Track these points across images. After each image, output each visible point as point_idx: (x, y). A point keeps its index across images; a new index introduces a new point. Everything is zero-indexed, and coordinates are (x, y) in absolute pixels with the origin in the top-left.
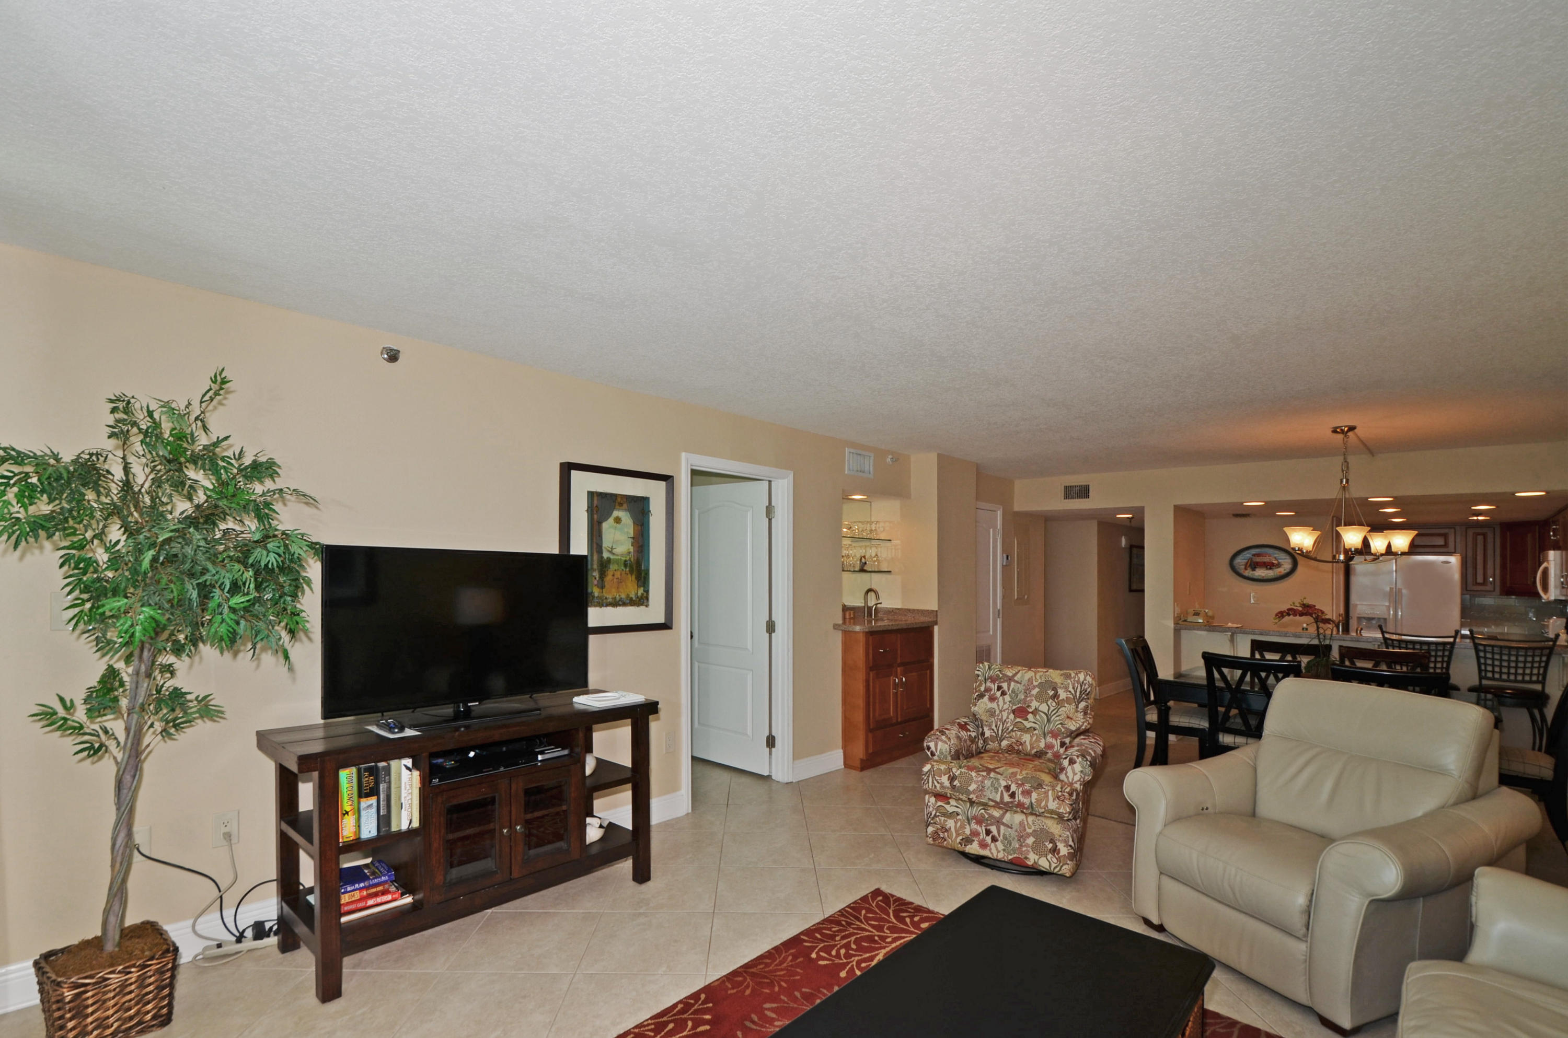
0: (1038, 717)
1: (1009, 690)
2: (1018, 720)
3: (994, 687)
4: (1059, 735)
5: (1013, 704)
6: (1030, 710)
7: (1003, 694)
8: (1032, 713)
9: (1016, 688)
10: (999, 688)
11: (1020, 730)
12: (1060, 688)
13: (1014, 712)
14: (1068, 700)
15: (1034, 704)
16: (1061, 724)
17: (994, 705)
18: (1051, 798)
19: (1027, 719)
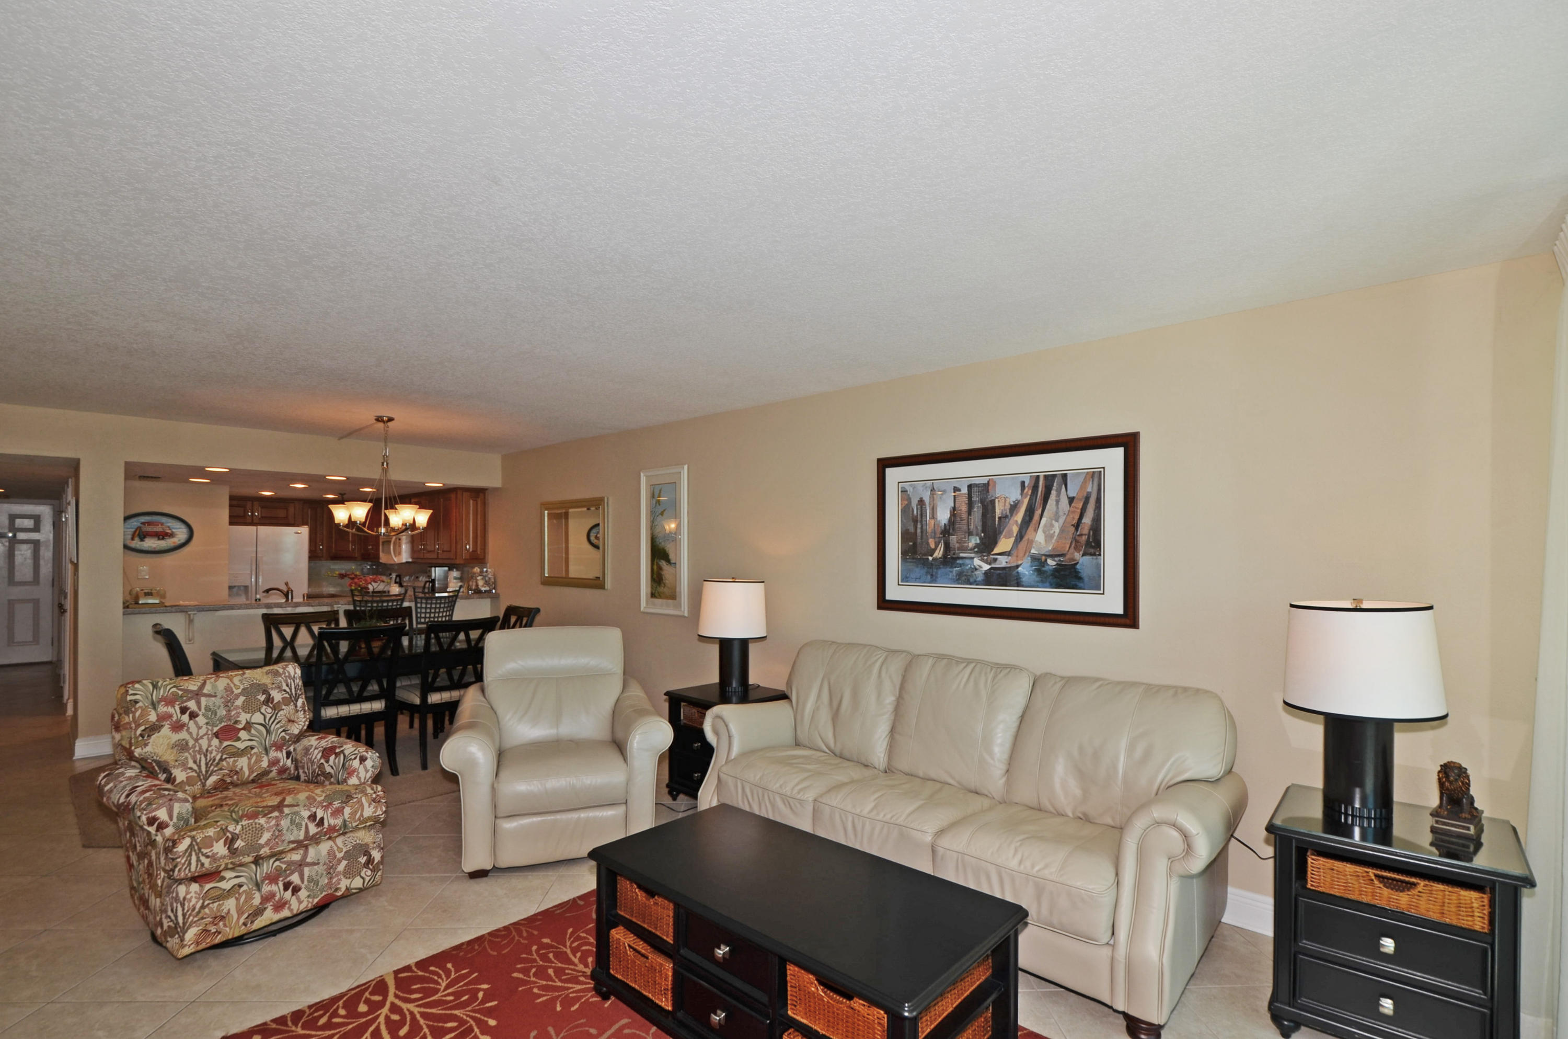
0: (253, 731)
1: (200, 709)
2: (226, 743)
3: (175, 711)
4: (284, 745)
5: (214, 725)
6: (240, 726)
7: (193, 716)
8: (244, 729)
9: (211, 704)
10: (183, 710)
11: (233, 755)
12: (272, 688)
13: (216, 735)
14: (286, 702)
15: (244, 718)
16: (284, 731)
17: (183, 735)
18: (366, 804)
19: (239, 739)
